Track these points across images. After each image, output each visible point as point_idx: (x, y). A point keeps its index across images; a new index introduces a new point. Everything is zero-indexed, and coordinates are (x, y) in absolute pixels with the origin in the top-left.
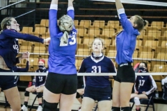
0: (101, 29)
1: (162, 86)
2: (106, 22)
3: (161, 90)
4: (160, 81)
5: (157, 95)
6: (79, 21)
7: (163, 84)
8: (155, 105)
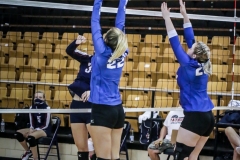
0: (54, 45)
1: (139, 124)
2: (61, 34)
3: (137, 131)
4: (137, 118)
5: (132, 138)
6: (23, 33)
7: (140, 122)
8: (129, 151)
